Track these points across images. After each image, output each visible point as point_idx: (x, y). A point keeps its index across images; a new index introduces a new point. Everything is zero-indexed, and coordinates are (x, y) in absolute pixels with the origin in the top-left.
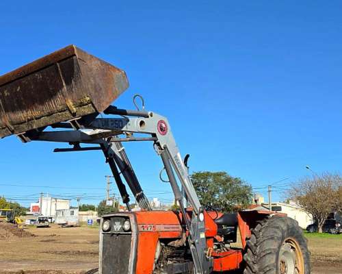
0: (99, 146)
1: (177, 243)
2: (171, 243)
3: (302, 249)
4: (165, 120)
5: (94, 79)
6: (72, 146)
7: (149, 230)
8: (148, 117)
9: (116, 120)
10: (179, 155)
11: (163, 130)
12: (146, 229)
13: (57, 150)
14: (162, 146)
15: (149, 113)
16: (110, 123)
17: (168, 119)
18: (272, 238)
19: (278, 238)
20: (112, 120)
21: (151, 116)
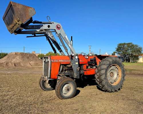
0: (44, 35)
1: (69, 66)
2: (67, 66)
3: (121, 68)
4: (60, 24)
5: (20, 12)
6: (33, 35)
7: (56, 61)
8: (52, 24)
9: (37, 25)
10: (66, 36)
11: (58, 28)
12: (54, 61)
13: (27, 37)
14: (58, 34)
15: (52, 22)
16: (34, 27)
17: (61, 24)
18: (104, 64)
19: (107, 64)
20: (35, 25)
21: (53, 23)
